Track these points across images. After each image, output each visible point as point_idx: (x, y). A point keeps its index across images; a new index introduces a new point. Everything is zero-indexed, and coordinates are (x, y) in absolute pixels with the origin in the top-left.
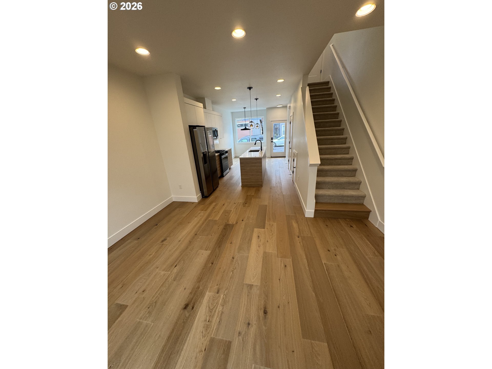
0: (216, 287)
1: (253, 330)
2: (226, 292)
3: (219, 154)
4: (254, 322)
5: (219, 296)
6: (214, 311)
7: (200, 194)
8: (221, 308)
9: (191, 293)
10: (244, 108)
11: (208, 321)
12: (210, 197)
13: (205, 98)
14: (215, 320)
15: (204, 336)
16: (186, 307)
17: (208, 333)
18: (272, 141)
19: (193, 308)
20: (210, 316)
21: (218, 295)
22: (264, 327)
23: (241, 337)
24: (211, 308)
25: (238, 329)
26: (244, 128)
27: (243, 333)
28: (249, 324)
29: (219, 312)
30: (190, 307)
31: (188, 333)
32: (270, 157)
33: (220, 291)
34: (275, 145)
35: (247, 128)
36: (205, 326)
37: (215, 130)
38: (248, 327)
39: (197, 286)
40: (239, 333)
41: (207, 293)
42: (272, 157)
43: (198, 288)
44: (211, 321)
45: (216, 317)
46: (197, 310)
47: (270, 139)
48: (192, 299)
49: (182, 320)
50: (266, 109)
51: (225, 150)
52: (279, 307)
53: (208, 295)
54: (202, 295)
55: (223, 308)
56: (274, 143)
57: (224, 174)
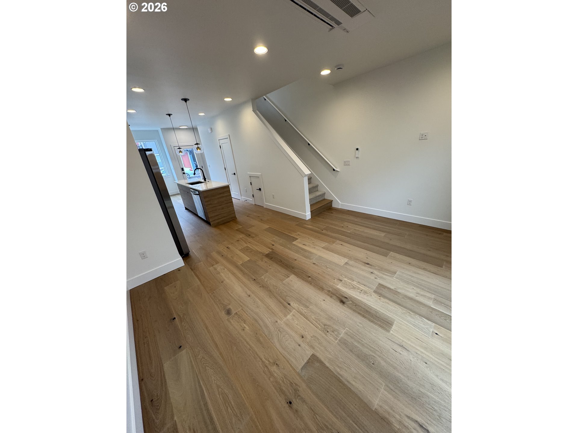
0: (335, 280)
1: (375, 272)
2: (344, 277)
4: (372, 270)
5: (345, 281)
6: (355, 286)
8: (355, 282)
9: (331, 297)
11: (361, 291)
14: (362, 287)
15: (371, 296)
16: (343, 302)
17: (370, 293)
18: (183, 172)
19: (346, 298)
20: (358, 289)
21: (343, 281)
22: (376, 268)
23: (378, 279)
24: (352, 287)
25: (373, 278)
27: (376, 277)
28: (372, 273)
29: (357, 284)
30: (344, 300)
31: (365, 304)
33: (341, 279)
36: (364, 293)
38: (373, 273)
39: (327, 292)
40: (375, 278)
41: (338, 287)
43: (329, 291)
44: (362, 289)
45: (360, 286)
46: (349, 296)
48: (338, 297)
49: (354, 306)
52: (367, 258)
53: (340, 286)
54: (338, 290)
55: (356, 281)
56: (187, 175)
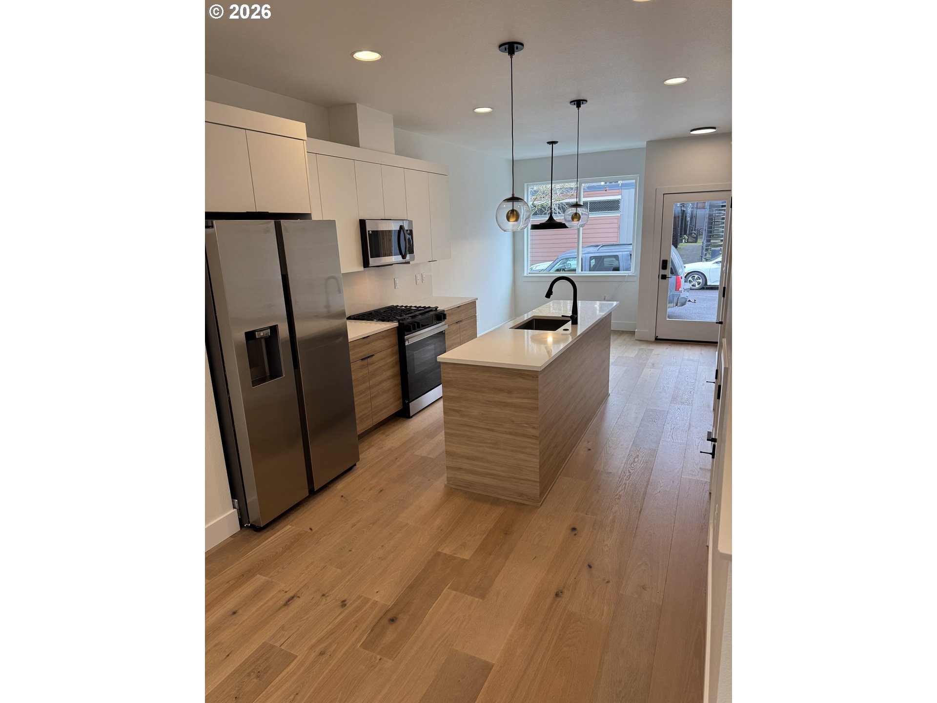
3: (395, 324)
7: (231, 513)
10: (549, 143)
12: (277, 528)
13: (357, 104)
18: (662, 272)
26: (544, 219)
32: (654, 339)
34: (700, 281)
35: (558, 218)
37: (398, 229)
42: (658, 340)
47: (657, 264)
50: (643, 144)
51: (436, 308)
57: (414, 406)
